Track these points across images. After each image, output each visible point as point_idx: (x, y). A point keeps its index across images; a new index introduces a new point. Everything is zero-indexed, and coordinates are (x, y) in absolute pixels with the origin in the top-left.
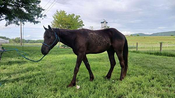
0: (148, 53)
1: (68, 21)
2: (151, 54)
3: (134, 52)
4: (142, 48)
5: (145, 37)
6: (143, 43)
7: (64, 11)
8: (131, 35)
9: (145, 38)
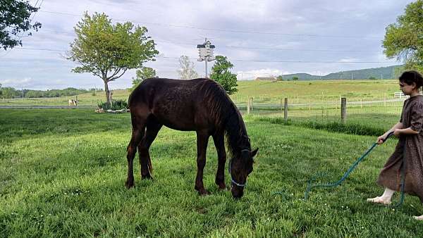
0: (310, 126)
1: (114, 41)
2: (318, 127)
3: (278, 121)
4: (301, 109)
5: (311, 82)
6: (307, 96)
7: (104, 16)
8: (280, 76)
9: (310, 84)
